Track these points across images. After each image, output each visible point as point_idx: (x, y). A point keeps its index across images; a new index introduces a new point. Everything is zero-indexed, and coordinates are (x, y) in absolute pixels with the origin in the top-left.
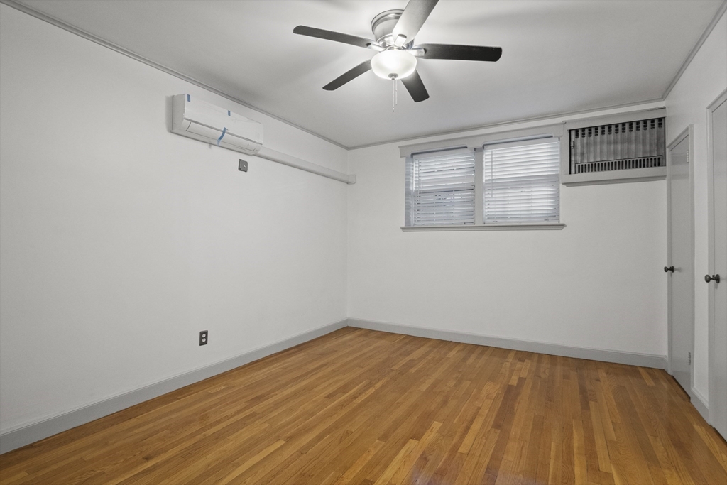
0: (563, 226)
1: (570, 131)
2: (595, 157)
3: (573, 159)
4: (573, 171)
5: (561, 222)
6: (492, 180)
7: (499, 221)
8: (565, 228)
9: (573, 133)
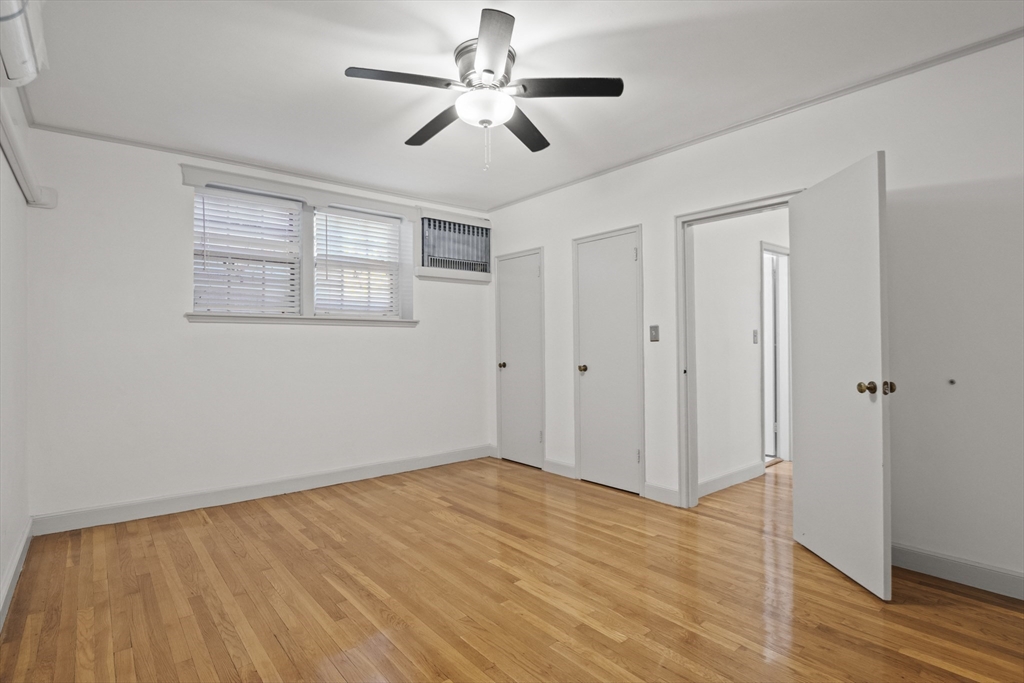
0: (416, 323)
1: (423, 219)
2: (444, 254)
3: (426, 250)
4: (426, 263)
5: (415, 319)
6: (326, 255)
7: (331, 312)
8: (418, 326)
9: (426, 222)
